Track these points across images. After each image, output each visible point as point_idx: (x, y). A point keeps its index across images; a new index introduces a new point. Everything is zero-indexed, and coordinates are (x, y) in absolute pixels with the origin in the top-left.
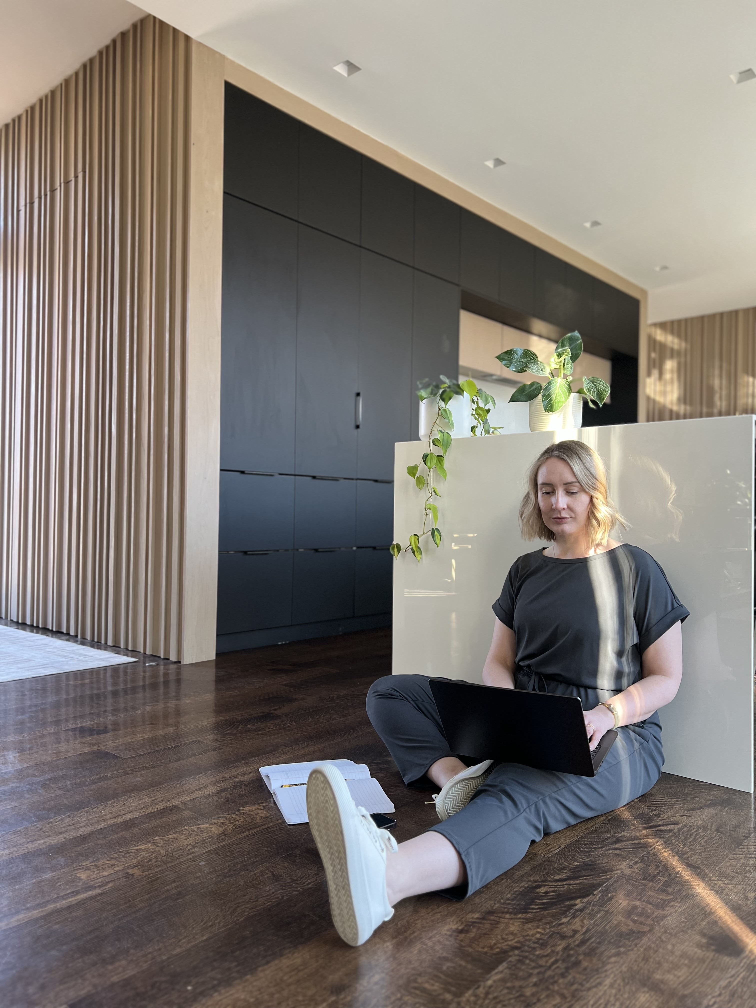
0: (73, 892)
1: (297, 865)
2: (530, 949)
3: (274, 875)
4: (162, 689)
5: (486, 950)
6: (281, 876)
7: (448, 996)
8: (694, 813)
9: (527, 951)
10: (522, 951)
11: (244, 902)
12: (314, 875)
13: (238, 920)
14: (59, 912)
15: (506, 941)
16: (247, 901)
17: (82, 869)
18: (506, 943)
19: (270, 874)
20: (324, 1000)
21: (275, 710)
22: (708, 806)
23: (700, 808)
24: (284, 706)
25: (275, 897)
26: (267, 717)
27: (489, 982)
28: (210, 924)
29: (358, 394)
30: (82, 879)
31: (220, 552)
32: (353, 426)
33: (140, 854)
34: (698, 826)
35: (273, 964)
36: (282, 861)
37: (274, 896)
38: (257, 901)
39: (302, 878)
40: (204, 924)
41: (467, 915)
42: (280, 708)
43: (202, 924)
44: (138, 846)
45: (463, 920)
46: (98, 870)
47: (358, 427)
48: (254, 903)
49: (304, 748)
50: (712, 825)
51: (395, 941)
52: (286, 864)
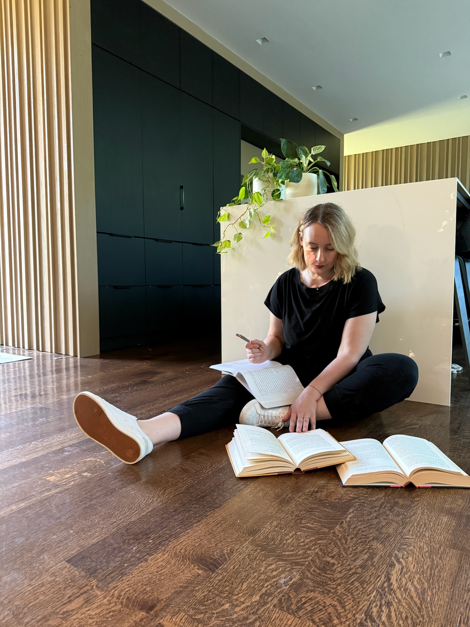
0: (47, 489)
1: (196, 462)
2: (364, 498)
3: (183, 470)
4: (64, 373)
5: (337, 501)
6: (188, 469)
7: (326, 530)
8: (423, 418)
10: (360, 500)
12: (209, 467)
13: (169, 497)
14: (40, 502)
15: (347, 495)
16: (171, 485)
17: (49, 475)
19: (180, 469)
21: (149, 378)
22: (430, 414)
23: (425, 416)
25: (189, 482)
26: (145, 382)
27: (348, 519)
28: (151, 501)
29: (182, 187)
30: (51, 481)
31: (100, 286)
32: (179, 208)
33: (87, 464)
34: (429, 425)
35: (202, 521)
36: (186, 461)
38: (178, 485)
39: (202, 470)
42: (152, 377)
43: (145, 501)
44: (83, 459)
46: (60, 475)
47: (182, 208)
48: (176, 487)
50: (436, 424)
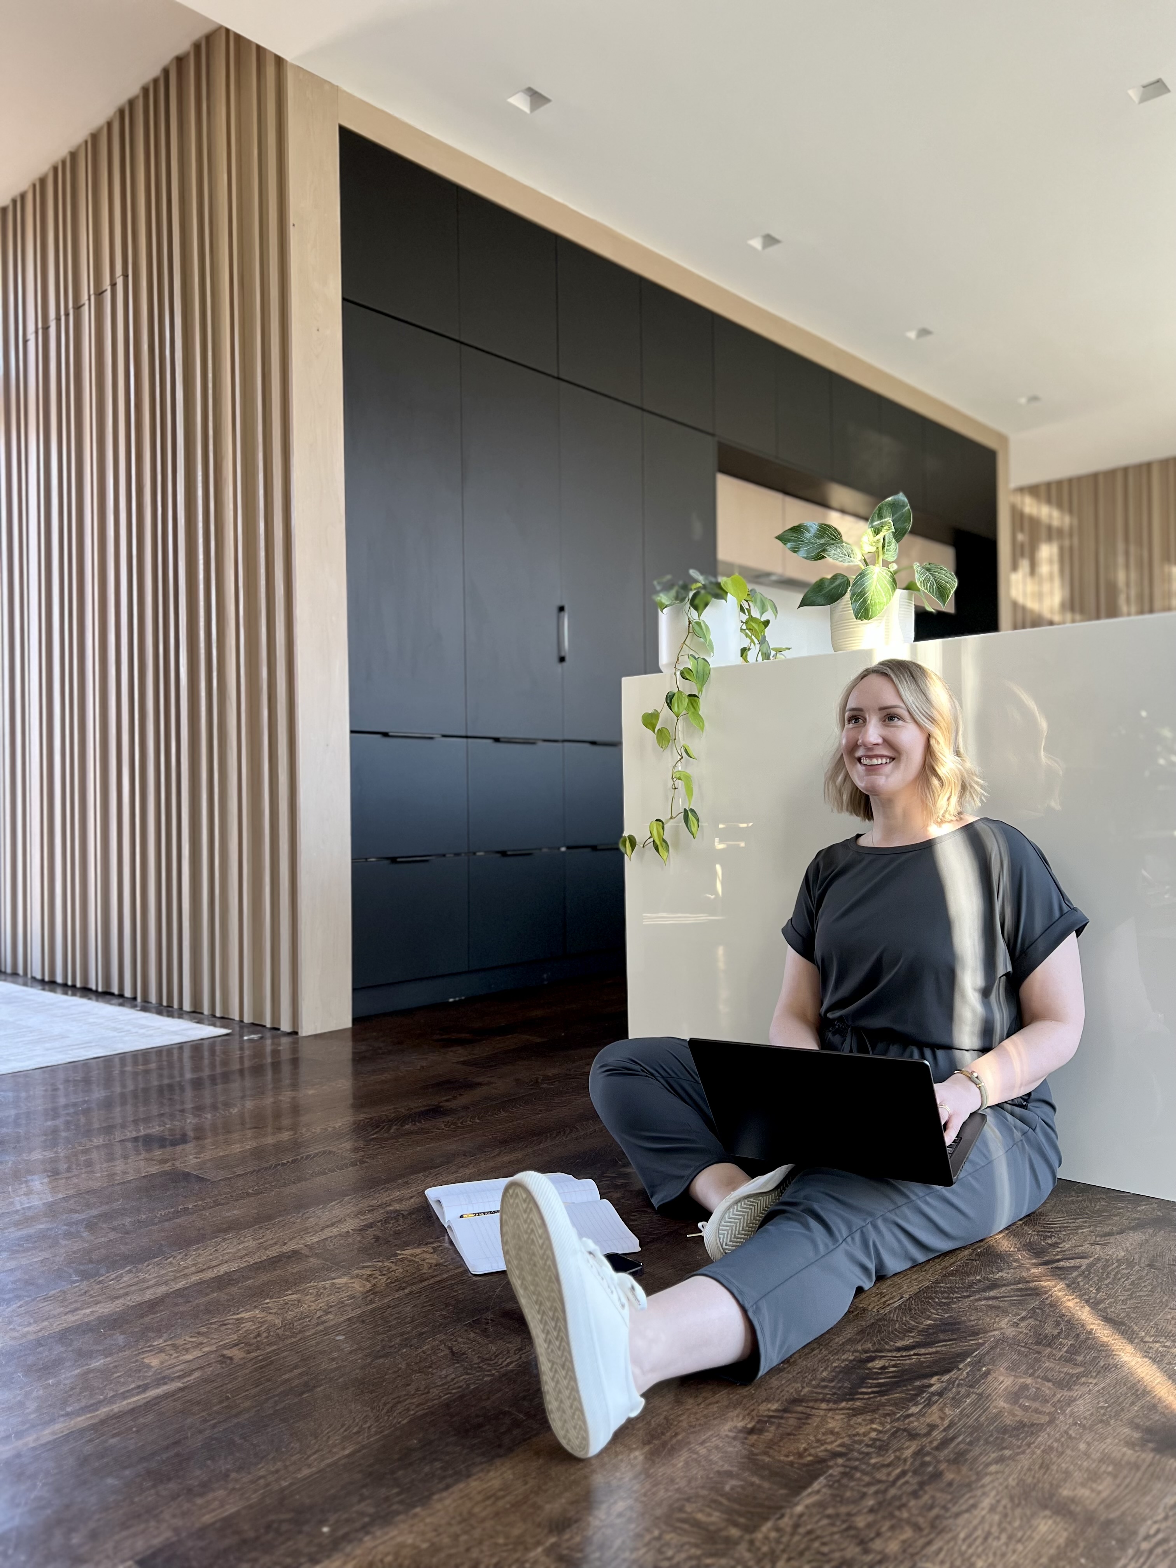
0: (139, 1387)
1: (488, 1337)
2: (861, 1456)
3: (453, 1353)
4: (269, 1075)
5: (791, 1458)
6: (464, 1354)
7: (734, 1532)
8: (1112, 1239)
9: (857, 1459)
10: (849, 1460)
11: (407, 1395)
12: (516, 1350)
13: (399, 1423)
14: (117, 1418)
15: (822, 1445)
16: (412, 1393)
17: (151, 1351)
18: (823, 1448)
19: (447, 1352)
20: (538, 1543)
21: (447, 1101)
22: (1134, 1229)
23: (1121, 1232)
24: (461, 1095)
25: (456, 1386)
26: (435, 1112)
27: (799, 1509)
28: (355, 1430)
29: (562, 609)
30: (152, 1367)
31: (354, 860)
32: (555, 659)
33: (242, 1326)
34: (1118, 1261)
35: (455, 1488)
36: (466, 1331)
37: (455, 1384)
38: (428, 1392)
39: (496, 1356)
40: (345, 1431)
41: (759, 1405)
42: (455, 1098)
43: (342, 1430)
44: (238, 1314)
45: (754, 1413)
46: (177, 1352)
47: (562, 659)
48: (424, 1396)
49: (494, 1157)
50: (1140, 1259)
51: (647, 1448)
52: (472, 1335)
